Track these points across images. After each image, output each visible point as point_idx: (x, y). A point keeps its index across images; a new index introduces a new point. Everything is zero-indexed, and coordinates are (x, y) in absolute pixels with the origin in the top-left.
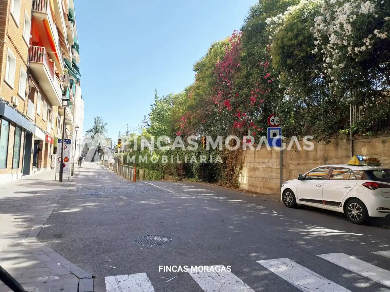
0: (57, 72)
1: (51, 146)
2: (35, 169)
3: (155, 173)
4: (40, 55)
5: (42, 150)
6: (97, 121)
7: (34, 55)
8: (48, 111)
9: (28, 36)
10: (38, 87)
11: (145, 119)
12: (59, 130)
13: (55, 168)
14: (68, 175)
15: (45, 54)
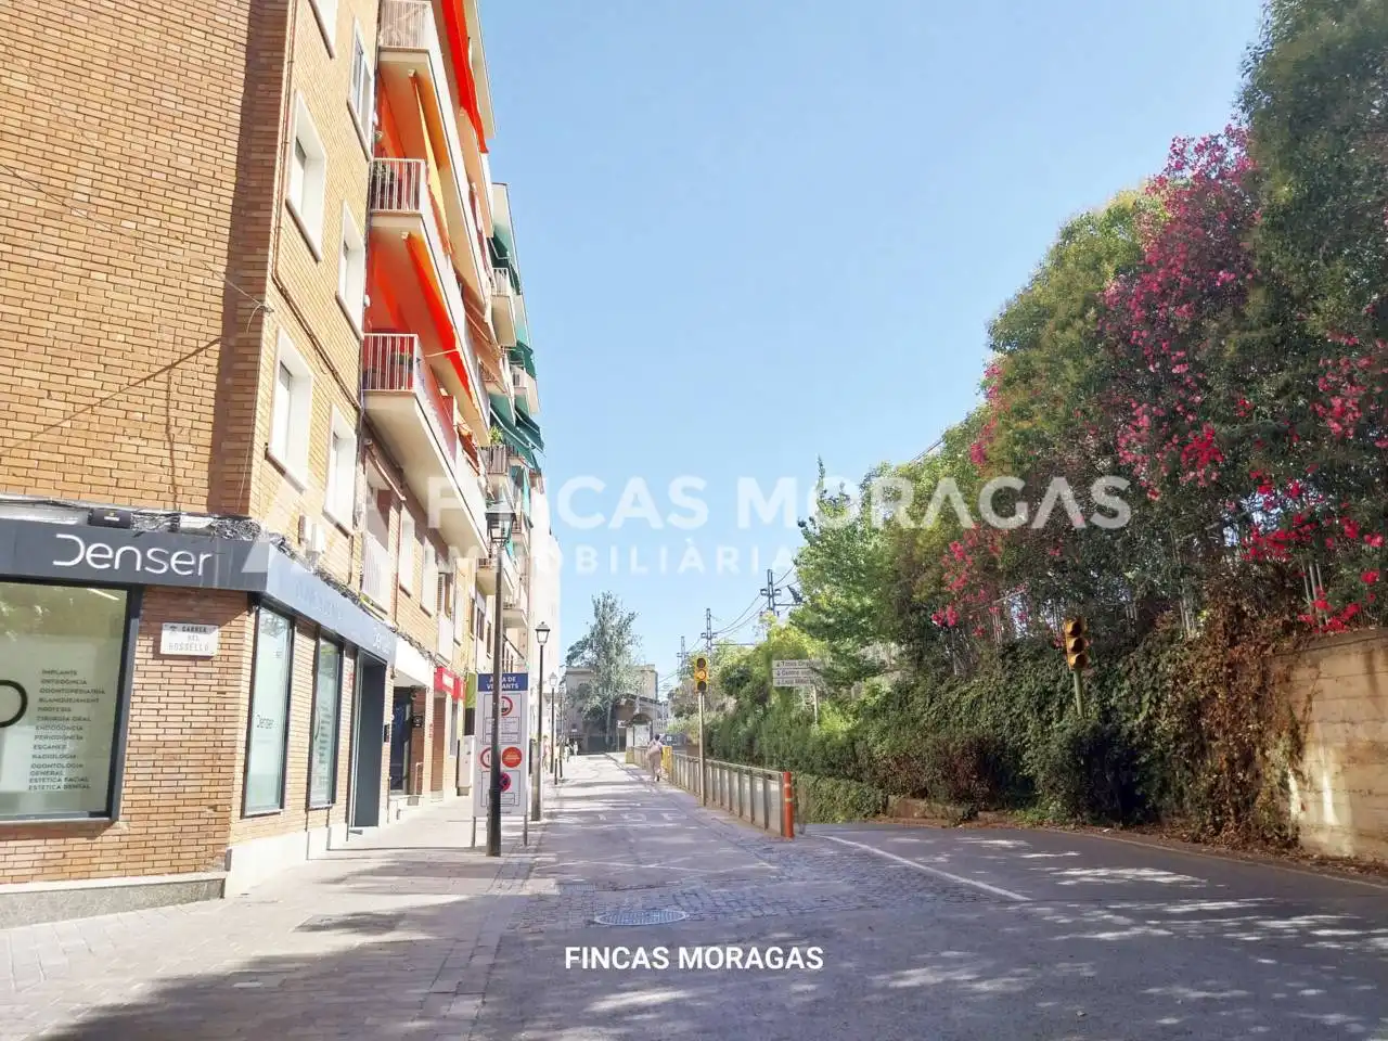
0: (465, 433)
1: (455, 707)
2: (400, 800)
3: (846, 790)
4: (401, 363)
5: (422, 723)
6: (604, 609)
7: (379, 369)
8: (440, 579)
9: (357, 300)
10: (402, 487)
11: (771, 583)
12: (483, 645)
13: (471, 790)
14: (522, 818)
15: (418, 360)
